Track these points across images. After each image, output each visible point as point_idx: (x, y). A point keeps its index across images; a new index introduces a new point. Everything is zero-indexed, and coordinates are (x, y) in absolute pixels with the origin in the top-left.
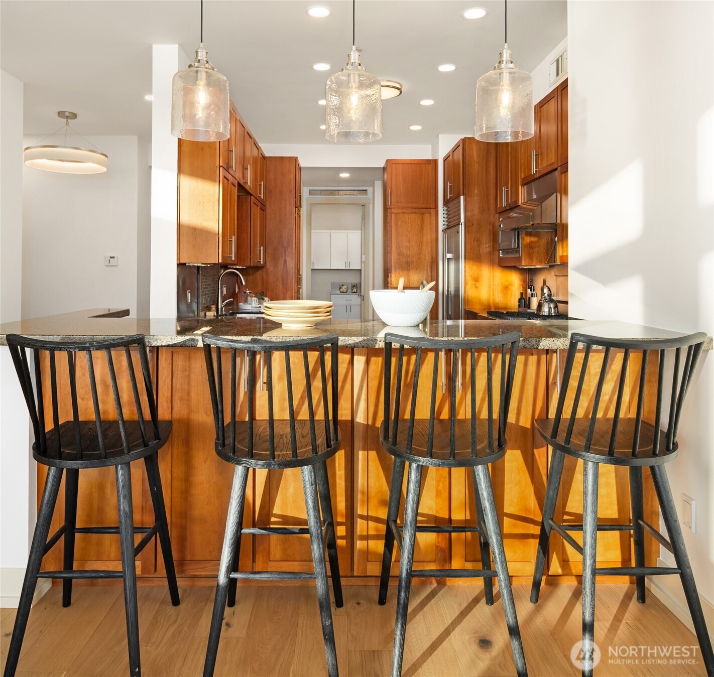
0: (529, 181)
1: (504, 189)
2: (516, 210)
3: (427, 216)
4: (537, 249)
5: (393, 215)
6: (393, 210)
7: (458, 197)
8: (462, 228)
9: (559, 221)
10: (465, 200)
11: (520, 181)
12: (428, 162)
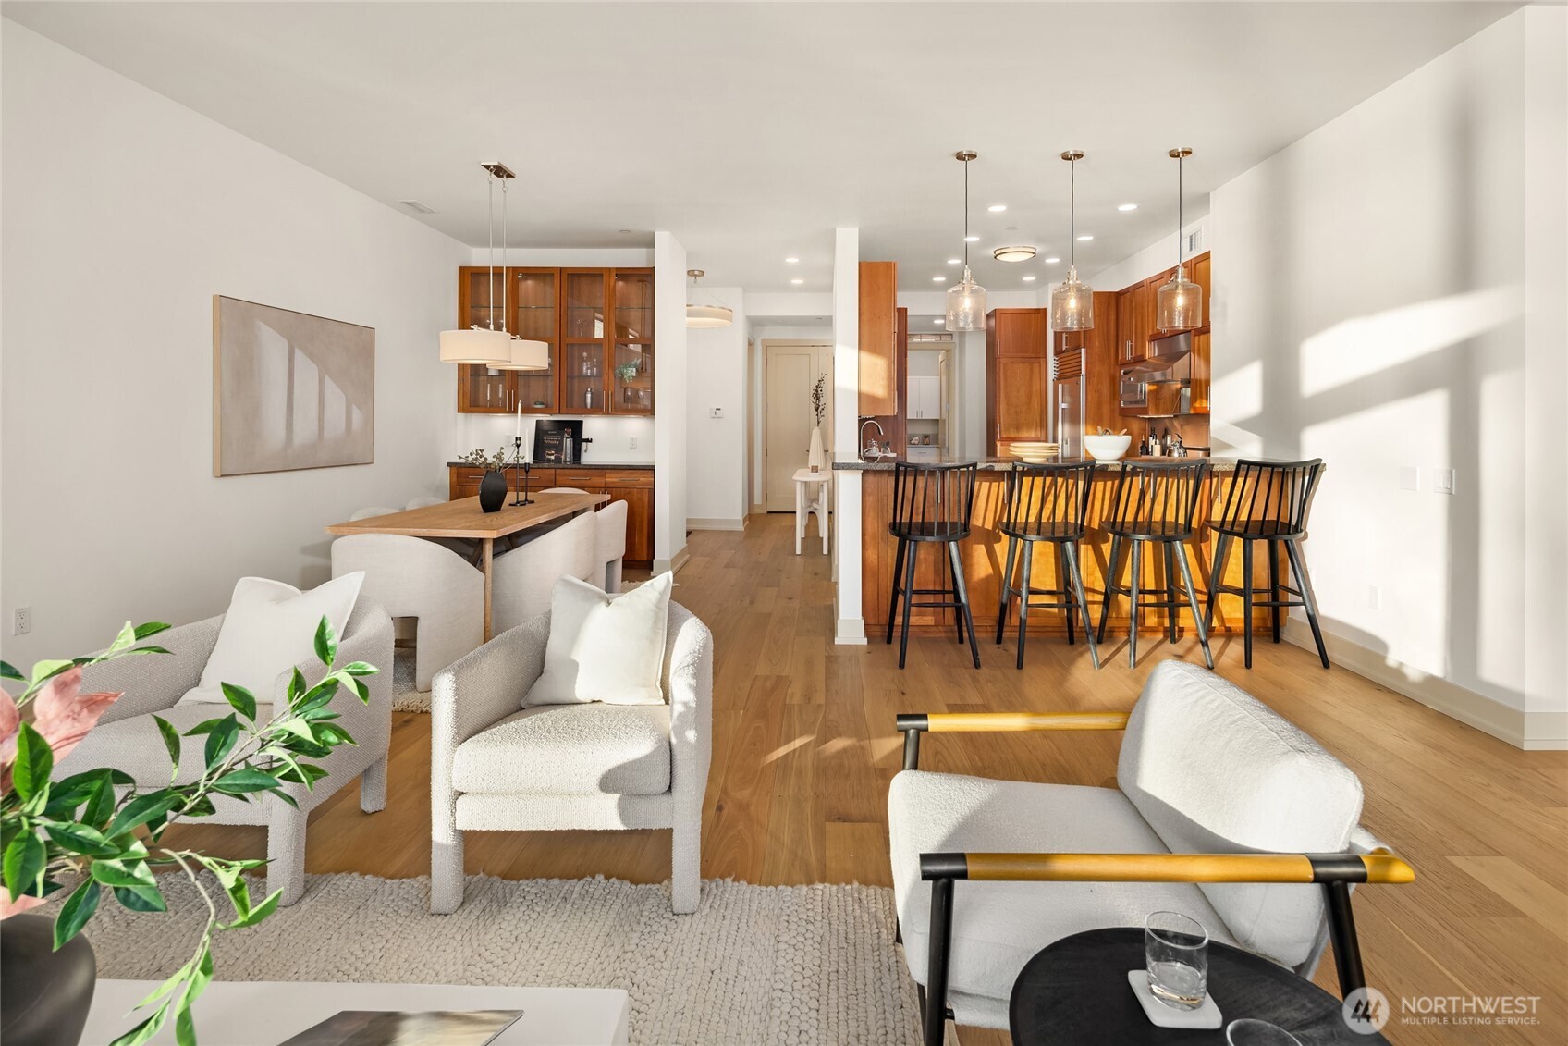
0: (1158, 338)
1: (1129, 343)
2: (1143, 364)
3: (1036, 366)
4: (1162, 400)
5: (1002, 365)
6: (1002, 360)
7: (1078, 348)
8: (1083, 380)
9: (1192, 377)
10: (1087, 353)
11: (1147, 338)
12: (1038, 311)
